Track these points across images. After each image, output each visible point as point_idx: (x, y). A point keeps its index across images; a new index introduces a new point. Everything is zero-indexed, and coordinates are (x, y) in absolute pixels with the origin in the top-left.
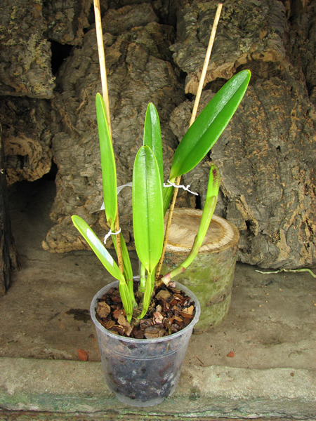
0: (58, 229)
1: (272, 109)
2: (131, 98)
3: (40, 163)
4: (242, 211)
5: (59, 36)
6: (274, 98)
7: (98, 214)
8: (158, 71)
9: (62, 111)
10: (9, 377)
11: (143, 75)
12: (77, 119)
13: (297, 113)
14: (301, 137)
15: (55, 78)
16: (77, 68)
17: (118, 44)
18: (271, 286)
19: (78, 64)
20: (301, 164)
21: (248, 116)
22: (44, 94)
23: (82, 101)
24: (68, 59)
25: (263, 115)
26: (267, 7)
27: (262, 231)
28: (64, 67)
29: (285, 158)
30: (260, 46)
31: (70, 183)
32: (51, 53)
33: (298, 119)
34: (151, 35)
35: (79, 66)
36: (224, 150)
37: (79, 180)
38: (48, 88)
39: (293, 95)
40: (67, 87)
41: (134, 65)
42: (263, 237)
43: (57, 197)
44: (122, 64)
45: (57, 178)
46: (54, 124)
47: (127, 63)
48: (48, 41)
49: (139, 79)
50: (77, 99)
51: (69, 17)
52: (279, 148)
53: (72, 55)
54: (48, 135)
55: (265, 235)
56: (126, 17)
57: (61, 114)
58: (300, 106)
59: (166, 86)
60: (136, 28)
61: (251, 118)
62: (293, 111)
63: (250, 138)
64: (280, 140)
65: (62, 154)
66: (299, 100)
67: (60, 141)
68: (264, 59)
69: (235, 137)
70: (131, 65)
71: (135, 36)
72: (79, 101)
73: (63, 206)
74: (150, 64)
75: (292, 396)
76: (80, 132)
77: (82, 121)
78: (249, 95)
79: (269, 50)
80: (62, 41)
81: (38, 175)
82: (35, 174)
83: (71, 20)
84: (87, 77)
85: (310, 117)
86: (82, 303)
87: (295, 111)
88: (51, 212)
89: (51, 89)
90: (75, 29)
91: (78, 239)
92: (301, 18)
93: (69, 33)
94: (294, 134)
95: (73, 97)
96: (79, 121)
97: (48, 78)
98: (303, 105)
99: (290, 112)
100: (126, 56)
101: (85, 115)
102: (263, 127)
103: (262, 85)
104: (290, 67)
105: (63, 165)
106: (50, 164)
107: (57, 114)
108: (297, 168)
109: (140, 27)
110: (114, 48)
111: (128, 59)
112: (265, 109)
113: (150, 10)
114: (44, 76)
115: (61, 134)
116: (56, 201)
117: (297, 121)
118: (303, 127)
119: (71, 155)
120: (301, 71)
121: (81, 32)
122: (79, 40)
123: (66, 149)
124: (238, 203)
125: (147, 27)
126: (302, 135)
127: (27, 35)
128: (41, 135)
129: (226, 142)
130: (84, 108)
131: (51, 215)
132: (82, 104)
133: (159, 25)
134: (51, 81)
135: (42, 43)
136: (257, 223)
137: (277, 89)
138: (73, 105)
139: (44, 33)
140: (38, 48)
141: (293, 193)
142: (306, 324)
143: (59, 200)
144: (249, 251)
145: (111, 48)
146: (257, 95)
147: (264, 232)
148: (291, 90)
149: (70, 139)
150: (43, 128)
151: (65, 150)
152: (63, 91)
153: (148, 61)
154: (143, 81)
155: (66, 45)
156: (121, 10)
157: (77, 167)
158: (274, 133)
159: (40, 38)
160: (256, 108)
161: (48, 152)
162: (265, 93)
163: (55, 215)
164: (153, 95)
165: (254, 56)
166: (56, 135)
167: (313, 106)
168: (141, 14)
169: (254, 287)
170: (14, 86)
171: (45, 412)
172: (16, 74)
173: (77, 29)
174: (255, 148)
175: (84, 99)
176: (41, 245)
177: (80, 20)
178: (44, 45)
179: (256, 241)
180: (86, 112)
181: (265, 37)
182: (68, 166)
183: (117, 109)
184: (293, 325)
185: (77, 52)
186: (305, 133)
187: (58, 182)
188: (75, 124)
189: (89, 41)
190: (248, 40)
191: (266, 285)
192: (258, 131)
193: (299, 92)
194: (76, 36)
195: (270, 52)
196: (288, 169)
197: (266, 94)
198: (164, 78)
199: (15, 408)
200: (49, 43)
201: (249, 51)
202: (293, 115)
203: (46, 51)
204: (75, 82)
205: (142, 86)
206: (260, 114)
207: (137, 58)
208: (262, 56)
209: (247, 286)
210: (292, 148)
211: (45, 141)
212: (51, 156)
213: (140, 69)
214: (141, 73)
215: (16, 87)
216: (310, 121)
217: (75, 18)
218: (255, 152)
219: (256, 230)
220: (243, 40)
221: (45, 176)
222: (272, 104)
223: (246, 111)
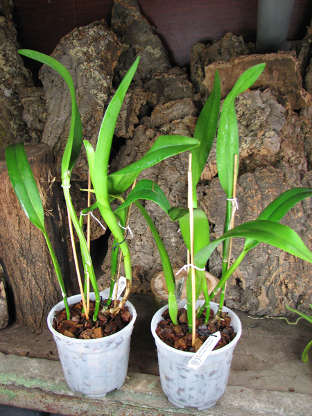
0: (105, 278)
1: (267, 191)
2: (166, 180)
6: (268, 183)
10: (57, 373)
11: (175, 162)
16: (128, 155)
18: (256, 329)
19: (129, 152)
21: (247, 197)
24: (123, 147)
25: (259, 196)
26: (269, 110)
27: (249, 287)
28: (120, 153)
30: (257, 143)
34: (187, 126)
35: (130, 154)
39: (285, 180)
42: (250, 291)
43: (108, 253)
45: (109, 239)
49: (171, 165)
51: (122, 117)
53: (126, 144)
55: (252, 289)
56: (170, 111)
60: (176, 121)
61: (249, 199)
63: (247, 214)
66: (290, 184)
68: (261, 153)
71: (173, 128)
75: (237, 405)
80: (118, 135)
81: (96, 236)
82: (94, 235)
83: (124, 119)
88: (103, 264)
90: (127, 127)
92: (307, 110)
93: (122, 129)
102: (258, 206)
103: (260, 173)
104: (292, 153)
109: (179, 121)
112: (261, 192)
113: (189, 104)
116: (106, 257)
121: (132, 127)
122: (130, 134)
125: (184, 120)
127: (90, 135)
131: (102, 266)
133: (193, 118)
136: (243, 281)
137: (271, 176)
141: (275, 258)
142: (272, 359)
143: (109, 256)
144: (240, 301)
146: (256, 181)
147: (251, 287)
148: (284, 176)
154: (175, 166)
155: (121, 137)
156: (166, 104)
160: (254, 191)
162: (262, 179)
163: (105, 267)
165: (253, 151)
168: (182, 106)
170: (78, 175)
171: (77, 397)
172: (81, 165)
173: (129, 126)
177: (131, 119)
179: (245, 294)
181: (262, 136)
184: (261, 359)
185: (129, 142)
187: (110, 242)
189: (138, 134)
190: (248, 139)
191: (252, 328)
192: (253, 209)
193: (290, 177)
194: (127, 132)
195: (264, 148)
199: (59, 393)
201: (248, 148)
205: (174, 171)
206: (256, 196)
208: (259, 151)
214: (173, 161)
215: (80, 176)
217: (127, 118)
219: (244, 286)
220: (245, 138)
221: (101, 236)
222: (267, 188)
223: (246, 194)
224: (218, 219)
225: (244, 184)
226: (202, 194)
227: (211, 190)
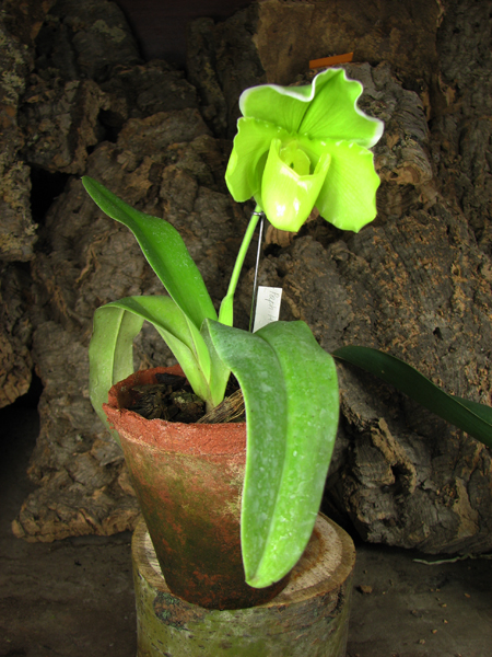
0: (41, 497)
1: (419, 264)
3: (10, 377)
4: (385, 449)
5: (45, 159)
6: (421, 246)
7: (117, 467)
8: (215, 211)
9: (49, 285)
11: (190, 219)
12: (76, 297)
13: (462, 270)
14: (473, 310)
15: (36, 226)
16: (76, 211)
17: (145, 167)
19: (77, 205)
20: (479, 357)
21: (378, 279)
22: (16, 252)
23: (85, 265)
24: (62, 196)
25: (405, 275)
26: (394, 102)
27: (422, 484)
28: (54, 209)
29: (451, 349)
30: (389, 159)
31: (64, 411)
32: (30, 184)
33: (465, 280)
34: (201, 155)
35: (79, 208)
36: (342, 339)
37: (82, 405)
38: (23, 242)
39: (452, 241)
40: (59, 244)
41: (174, 203)
42: (425, 494)
43: (41, 436)
44: (152, 201)
45: (41, 403)
46: (36, 308)
47: (161, 200)
48: (24, 164)
49: (182, 225)
50: (76, 263)
51: (62, 127)
52: (437, 332)
53: (68, 190)
54: (25, 327)
55: (428, 491)
56: (158, 130)
57: (49, 289)
58: (465, 258)
59: (230, 236)
60: (175, 145)
61: (383, 282)
62: (454, 268)
63: (385, 316)
64: (438, 317)
65: (50, 360)
66: (464, 248)
67: (47, 336)
68: (399, 181)
69: (359, 316)
70: (169, 202)
71: (173, 158)
72: (79, 267)
73: (53, 453)
74: (201, 200)
76: (82, 320)
77: (84, 300)
78: (377, 243)
79: (405, 164)
80: (51, 167)
81: (8, 399)
83: (66, 132)
84: (93, 225)
85: (483, 277)
86: (88, 644)
87: (458, 267)
88: (30, 465)
89: (29, 244)
90: (73, 146)
91: (80, 515)
92: (444, 124)
93: (61, 152)
94: (462, 306)
95: (69, 260)
96: (80, 300)
97: (23, 225)
98: (470, 255)
99: (450, 269)
100: (159, 188)
101: (91, 290)
102: (407, 297)
103: (398, 225)
104: (437, 198)
105: (53, 378)
106: (29, 377)
107: (42, 289)
108: (473, 365)
109: (182, 144)
110: (139, 174)
111: (163, 192)
112: (406, 266)
113: (197, 120)
114: (18, 221)
115: (49, 325)
116: (38, 445)
117: (463, 283)
118: (475, 293)
119: (66, 361)
120: (456, 204)
121: (82, 151)
122: (79, 163)
123: (58, 350)
124: (376, 433)
125: (193, 144)
126: (475, 306)
128: (14, 328)
129: (345, 324)
130: (88, 277)
131: (29, 470)
132: (85, 270)
133: (213, 139)
134: (30, 231)
135: (14, 168)
136: (413, 470)
137: (424, 231)
138: (69, 272)
139: (19, 152)
140: (9, 175)
143: (44, 442)
144: (401, 524)
145: (134, 174)
146: (392, 243)
147: (427, 485)
148: (448, 232)
149: (65, 333)
150: (18, 315)
151: (56, 353)
152: (51, 250)
153: (197, 196)
154: (190, 228)
155: (58, 173)
156: (149, 119)
157: (77, 381)
158: (426, 305)
159: (11, 159)
160: (392, 263)
161: (25, 358)
162: (404, 238)
163: (36, 471)
164: (209, 252)
166: (40, 326)
167: (486, 257)
168: (182, 125)
169: (417, 592)
173: (76, 146)
174: (396, 333)
175: (88, 261)
176: (10, 527)
177: (81, 131)
178: (18, 171)
179: (412, 503)
180: (92, 285)
181: (397, 145)
182: (61, 381)
183: (147, 279)
185: (76, 184)
186: (480, 304)
187: (43, 409)
188: (72, 306)
189: (96, 166)
191: (439, 587)
192: (398, 304)
193: (462, 234)
194: (73, 157)
195: (409, 168)
196: (458, 368)
197: (406, 239)
198: (226, 222)
200: (28, 168)
202: (456, 273)
203: (21, 181)
204: (73, 235)
205: (190, 237)
206: (398, 274)
207: (179, 191)
208: (395, 175)
209: (403, 592)
210: (461, 329)
211: (20, 338)
212: (31, 363)
213: (184, 209)
214: (186, 216)
216: (484, 283)
217: (73, 129)
218: (397, 340)
219: (413, 483)
221: (20, 399)
222: (418, 257)
223: (374, 271)
224: (327, 326)
225: (366, 251)
226: (275, 273)
227: (298, 264)
